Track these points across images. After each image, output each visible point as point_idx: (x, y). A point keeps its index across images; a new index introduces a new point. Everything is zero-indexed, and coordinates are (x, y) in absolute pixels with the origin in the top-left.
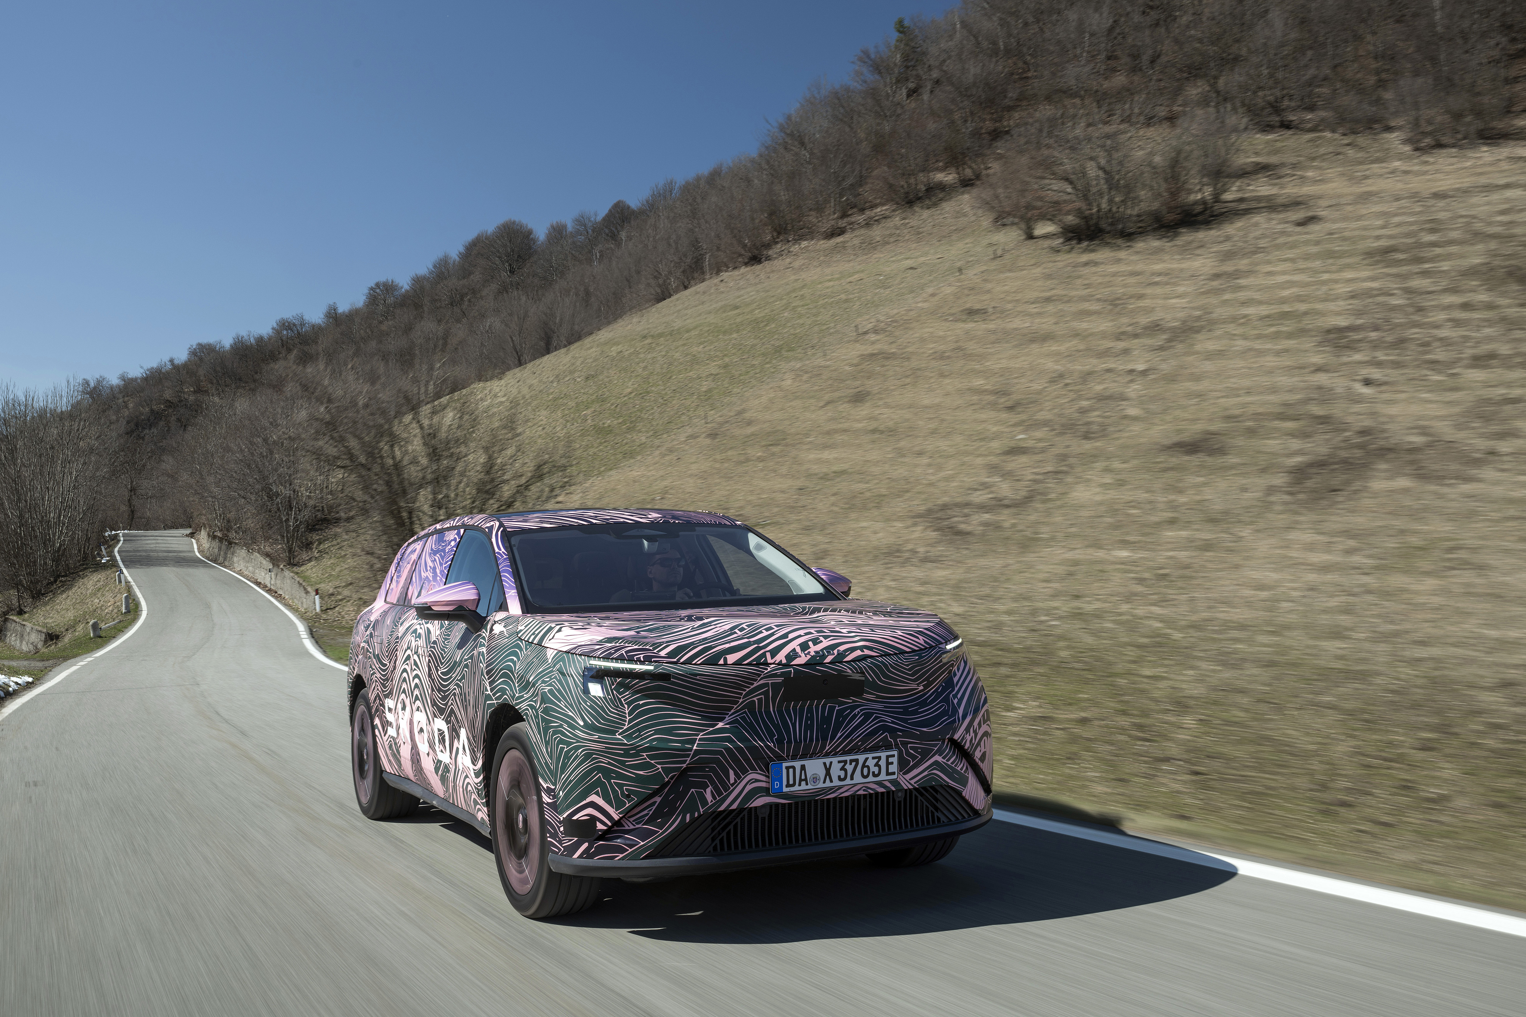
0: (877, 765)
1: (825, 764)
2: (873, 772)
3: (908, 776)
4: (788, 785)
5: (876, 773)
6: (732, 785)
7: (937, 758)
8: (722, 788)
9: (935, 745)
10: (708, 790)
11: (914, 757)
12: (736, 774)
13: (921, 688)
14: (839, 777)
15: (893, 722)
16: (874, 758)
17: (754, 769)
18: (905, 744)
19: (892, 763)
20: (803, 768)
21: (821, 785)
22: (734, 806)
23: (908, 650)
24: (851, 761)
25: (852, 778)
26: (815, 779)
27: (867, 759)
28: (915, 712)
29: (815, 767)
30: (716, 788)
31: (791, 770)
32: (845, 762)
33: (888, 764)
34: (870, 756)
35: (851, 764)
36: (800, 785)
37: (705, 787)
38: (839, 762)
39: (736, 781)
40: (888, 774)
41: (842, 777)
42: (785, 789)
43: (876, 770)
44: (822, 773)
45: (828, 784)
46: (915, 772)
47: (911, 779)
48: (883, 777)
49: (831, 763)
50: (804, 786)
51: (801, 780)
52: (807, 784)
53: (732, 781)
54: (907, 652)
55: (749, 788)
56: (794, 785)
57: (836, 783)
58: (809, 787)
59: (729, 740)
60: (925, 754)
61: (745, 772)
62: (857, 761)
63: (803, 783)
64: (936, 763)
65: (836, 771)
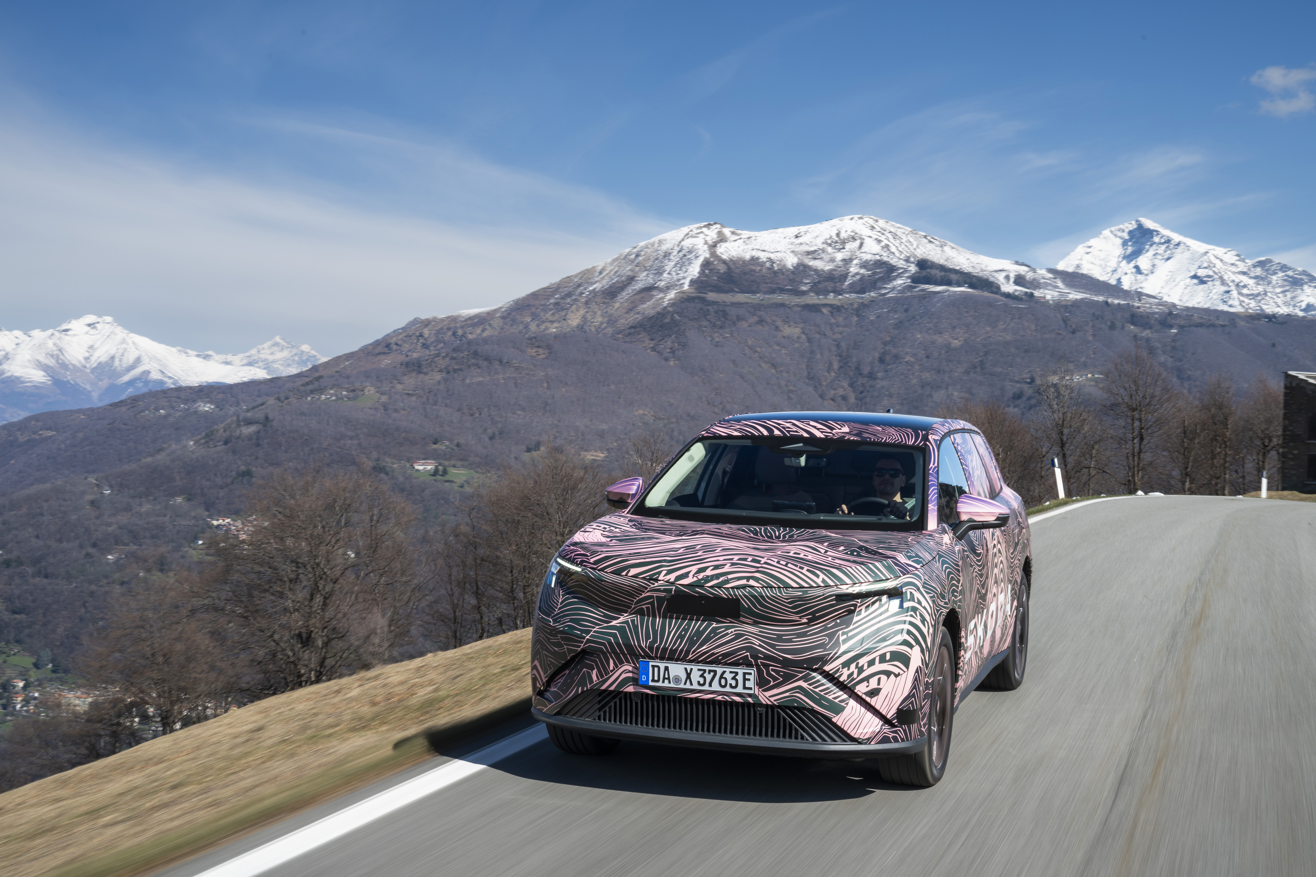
0: (734, 678)
1: (686, 669)
2: (731, 685)
3: (768, 694)
4: (653, 680)
5: (734, 685)
6: (612, 671)
7: (801, 683)
8: (604, 673)
9: (801, 672)
10: (595, 672)
11: (775, 679)
12: (615, 663)
13: (805, 620)
14: (699, 682)
15: (760, 646)
16: (731, 672)
17: (628, 662)
18: (767, 666)
19: (749, 680)
20: (667, 669)
21: (682, 686)
22: (612, 688)
23: (795, 585)
24: (710, 671)
25: (710, 685)
26: (677, 680)
27: (724, 672)
28: (790, 641)
29: (677, 669)
30: (599, 671)
31: (656, 669)
32: (705, 671)
33: (745, 680)
34: (728, 670)
35: (709, 673)
36: (663, 682)
37: (593, 669)
38: (699, 670)
39: (614, 669)
40: (745, 688)
41: (702, 682)
42: (651, 684)
43: (734, 683)
44: (683, 676)
45: (688, 686)
46: (775, 691)
47: (770, 697)
48: (740, 689)
49: (692, 669)
50: (666, 684)
51: (664, 678)
52: (670, 682)
53: (611, 668)
54: (792, 588)
55: (623, 676)
56: (658, 681)
57: (695, 686)
58: (672, 685)
59: (614, 635)
60: (787, 678)
61: (621, 663)
62: (715, 672)
63: (666, 681)
64: (800, 687)
65: (696, 676)
